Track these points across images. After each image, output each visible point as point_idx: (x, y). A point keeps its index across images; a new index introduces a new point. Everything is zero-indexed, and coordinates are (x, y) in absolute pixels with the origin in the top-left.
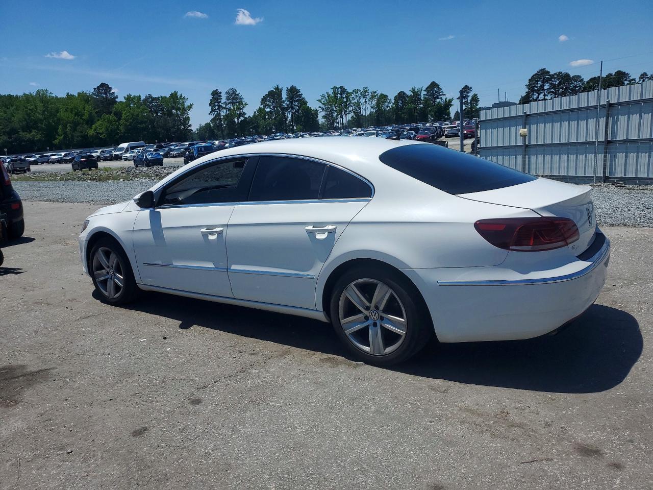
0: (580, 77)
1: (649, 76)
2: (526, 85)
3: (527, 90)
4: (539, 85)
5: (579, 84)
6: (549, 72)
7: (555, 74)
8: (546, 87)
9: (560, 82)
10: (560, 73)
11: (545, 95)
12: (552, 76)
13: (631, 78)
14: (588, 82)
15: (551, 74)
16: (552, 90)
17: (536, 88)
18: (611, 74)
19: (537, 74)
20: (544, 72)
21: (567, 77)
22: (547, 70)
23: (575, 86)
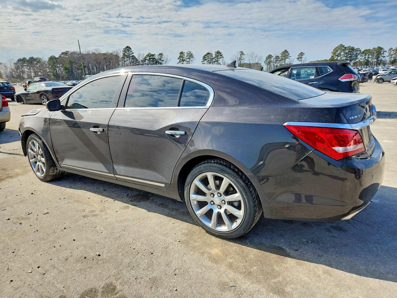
0: (359, 49)
1: (394, 49)
2: (332, 52)
3: (332, 55)
4: (338, 52)
5: (358, 52)
8: (342, 53)
9: (349, 51)
10: (350, 46)
11: (341, 58)
12: (346, 48)
13: (384, 50)
14: (363, 52)
16: (346, 55)
17: (337, 54)
18: (375, 48)
19: (338, 47)
20: (342, 46)
21: (353, 49)
22: (343, 45)
23: (357, 54)
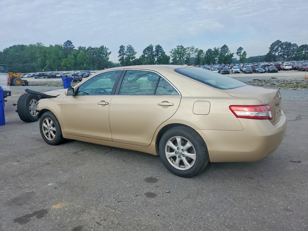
0: (296, 44)
2: (269, 48)
3: (270, 50)
4: (276, 48)
5: (295, 48)
6: (281, 42)
7: (284, 43)
8: (280, 49)
9: (286, 47)
10: (286, 42)
11: (279, 53)
14: (300, 47)
15: (282, 42)
16: (283, 51)
17: (274, 49)
19: (275, 43)
20: (278, 42)
21: (290, 44)
22: (280, 40)
23: (294, 49)
